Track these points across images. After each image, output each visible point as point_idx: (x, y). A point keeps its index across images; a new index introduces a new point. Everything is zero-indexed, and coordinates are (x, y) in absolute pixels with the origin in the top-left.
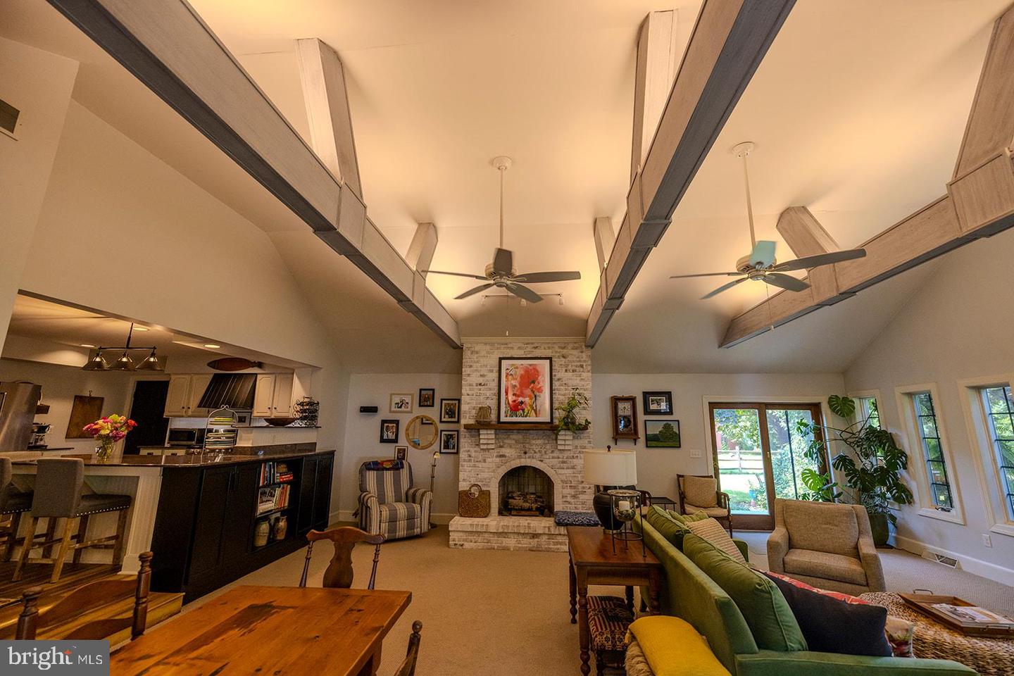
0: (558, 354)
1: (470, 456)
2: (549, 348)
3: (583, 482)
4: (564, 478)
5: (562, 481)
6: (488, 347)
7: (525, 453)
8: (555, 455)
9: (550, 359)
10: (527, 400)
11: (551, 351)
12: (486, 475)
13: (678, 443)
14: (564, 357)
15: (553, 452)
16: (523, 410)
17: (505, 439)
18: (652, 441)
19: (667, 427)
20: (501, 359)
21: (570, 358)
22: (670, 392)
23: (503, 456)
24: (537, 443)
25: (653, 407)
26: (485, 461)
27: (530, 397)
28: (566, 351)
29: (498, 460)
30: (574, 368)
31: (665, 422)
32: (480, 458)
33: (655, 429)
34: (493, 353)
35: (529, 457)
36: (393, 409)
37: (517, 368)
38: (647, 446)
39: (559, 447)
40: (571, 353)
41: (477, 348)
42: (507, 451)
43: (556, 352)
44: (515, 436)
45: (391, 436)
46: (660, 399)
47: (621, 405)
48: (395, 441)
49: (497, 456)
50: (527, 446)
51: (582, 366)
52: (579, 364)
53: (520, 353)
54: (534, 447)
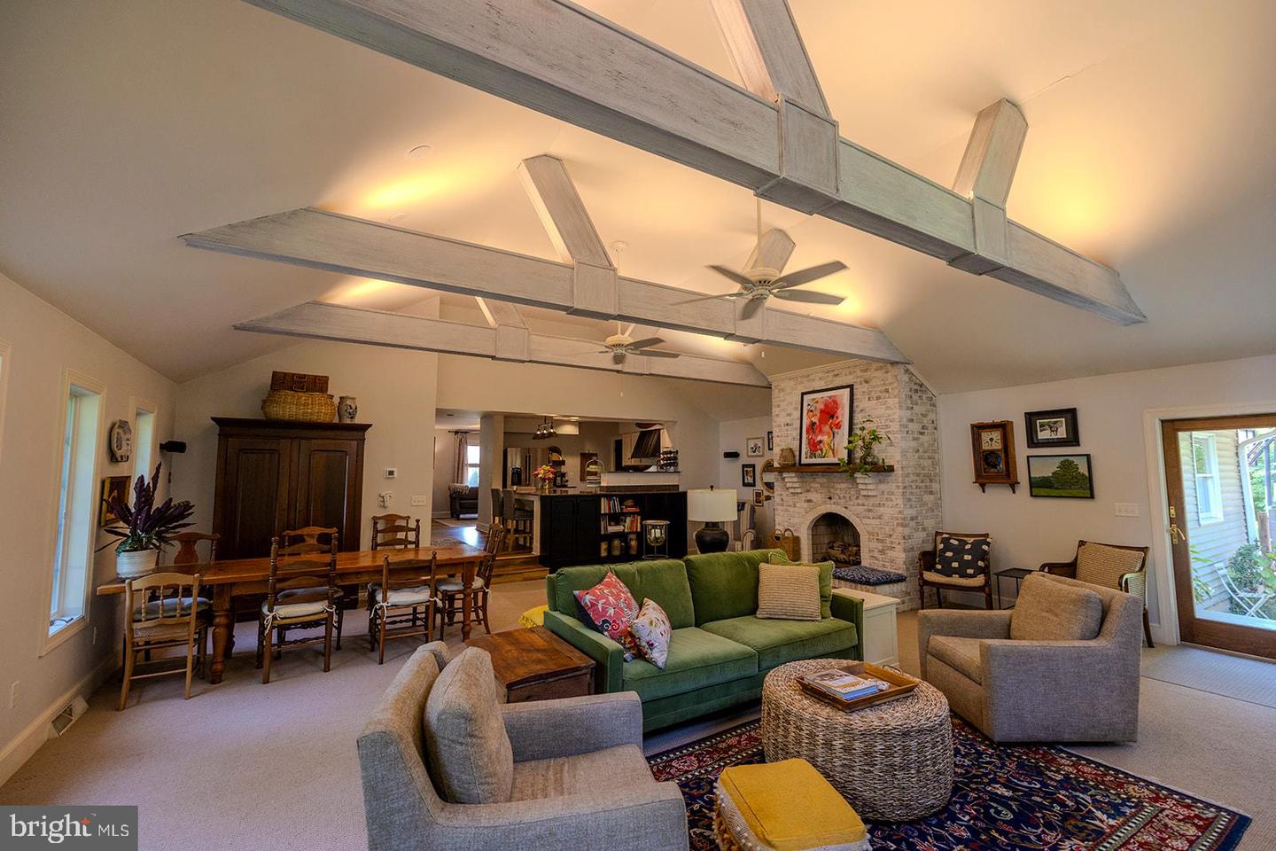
0: (860, 379)
1: (782, 500)
2: (850, 373)
3: (891, 536)
4: (870, 529)
5: (868, 532)
6: (792, 383)
7: (830, 498)
8: (860, 501)
9: (851, 387)
10: (825, 438)
11: (851, 377)
12: (796, 520)
13: (1088, 492)
14: (866, 382)
15: (857, 498)
16: (821, 450)
17: (811, 482)
18: (1040, 487)
19: (1067, 465)
20: (803, 394)
21: (873, 383)
22: (1075, 409)
23: (809, 501)
24: (842, 487)
25: (1044, 435)
26: (795, 506)
27: (828, 434)
28: (869, 373)
29: (806, 505)
30: (878, 394)
31: (1062, 459)
32: (791, 503)
33: (1046, 469)
34: (796, 389)
35: (834, 504)
36: (750, 454)
37: (817, 402)
38: (1032, 495)
39: (863, 493)
40: (873, 375)
41: (783, 386)
42: (814, 496)
43: (858, 377)
44: (821, 479)
45: (751, 480)
46: (1055, 423)
47: (986, 436)
48: (753, 485)
49: (805, 501)
50: (832, 490)
51: (887, 391)
52: (883, 388)
53: (822, 385)
54: (838, 492)
